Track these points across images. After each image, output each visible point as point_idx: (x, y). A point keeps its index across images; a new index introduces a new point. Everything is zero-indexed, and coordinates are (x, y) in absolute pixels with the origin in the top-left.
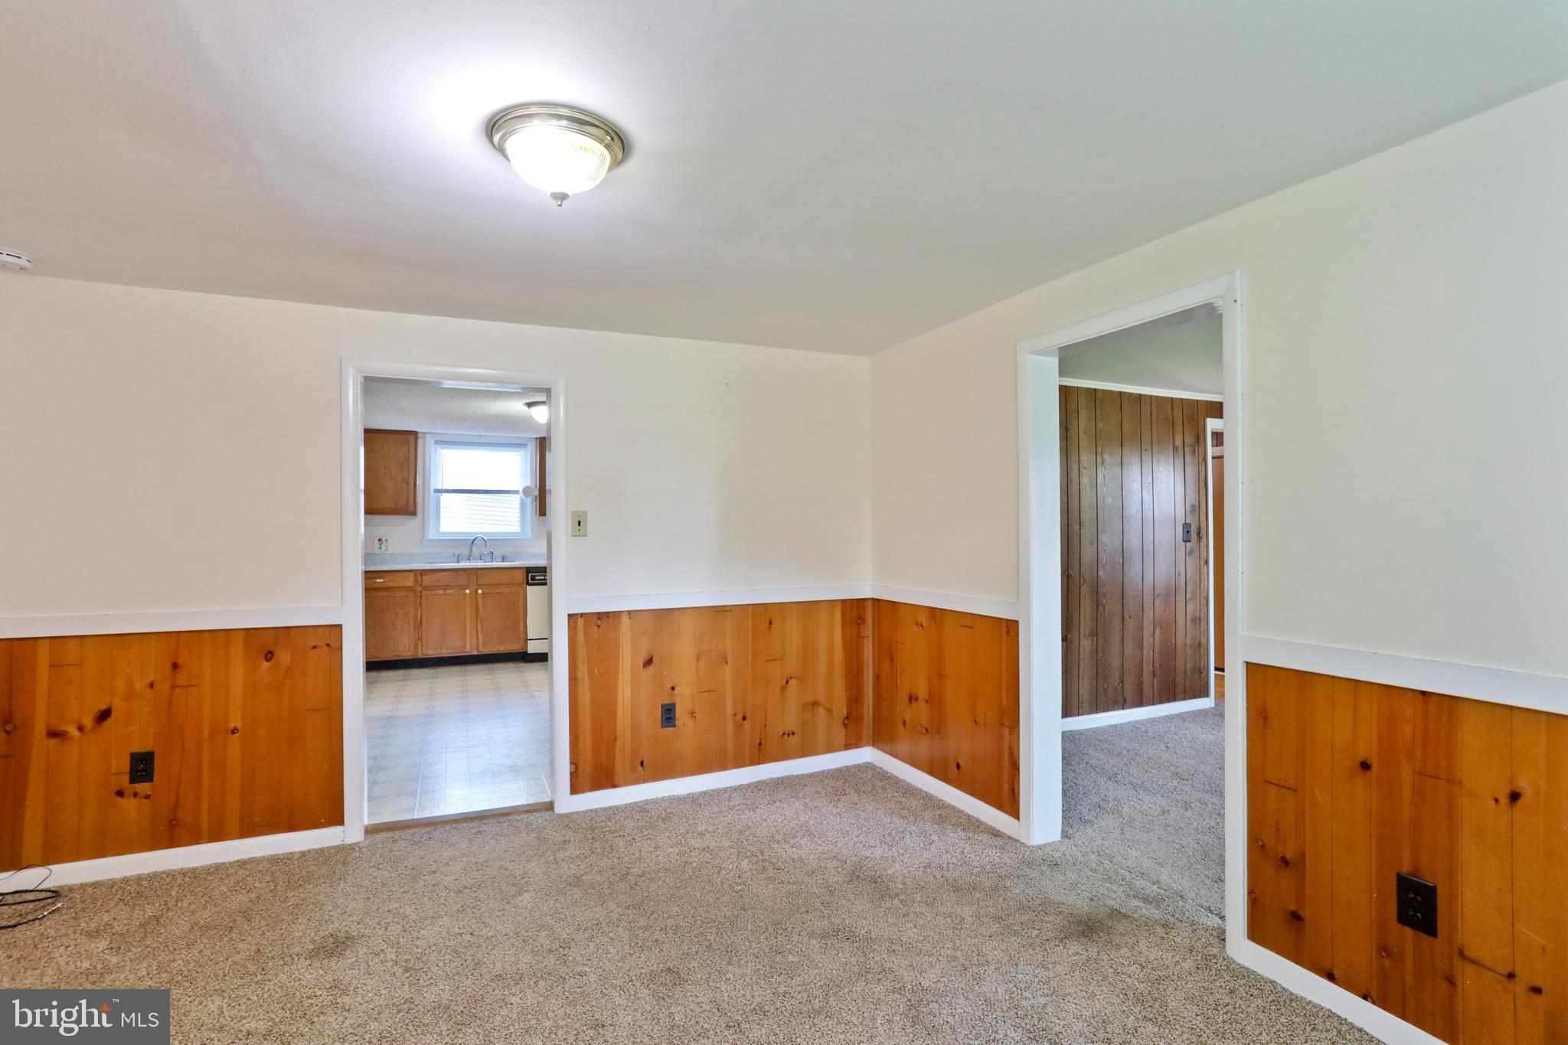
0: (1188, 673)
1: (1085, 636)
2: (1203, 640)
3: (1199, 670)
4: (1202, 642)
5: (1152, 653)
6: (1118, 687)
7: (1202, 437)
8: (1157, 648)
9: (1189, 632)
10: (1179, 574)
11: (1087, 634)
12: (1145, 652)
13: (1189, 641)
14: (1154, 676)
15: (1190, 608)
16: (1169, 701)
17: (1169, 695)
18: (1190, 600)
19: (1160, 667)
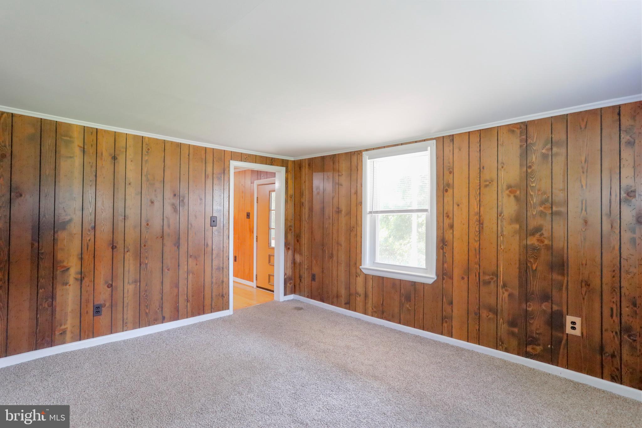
0: (214, 298)
1: (129, 283)
2: (225, 280)
3: (223, 296)
4: (224, 280)
5: (186, 289)
6: (158, 311)
7: (227, 170)
8: (190, 286)
9: (214, 275)
10: (207, 245)
11: (130, 281)
12: (180, 289)
13: (214, 281)
14: (187, 302)
15: (215, 263)
16: (199, 314)
17: (200, 310)
18: (215, 258)
19: (193, 296)
